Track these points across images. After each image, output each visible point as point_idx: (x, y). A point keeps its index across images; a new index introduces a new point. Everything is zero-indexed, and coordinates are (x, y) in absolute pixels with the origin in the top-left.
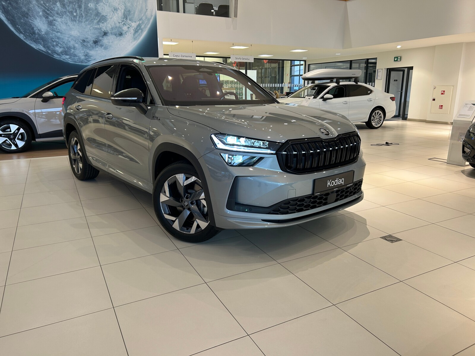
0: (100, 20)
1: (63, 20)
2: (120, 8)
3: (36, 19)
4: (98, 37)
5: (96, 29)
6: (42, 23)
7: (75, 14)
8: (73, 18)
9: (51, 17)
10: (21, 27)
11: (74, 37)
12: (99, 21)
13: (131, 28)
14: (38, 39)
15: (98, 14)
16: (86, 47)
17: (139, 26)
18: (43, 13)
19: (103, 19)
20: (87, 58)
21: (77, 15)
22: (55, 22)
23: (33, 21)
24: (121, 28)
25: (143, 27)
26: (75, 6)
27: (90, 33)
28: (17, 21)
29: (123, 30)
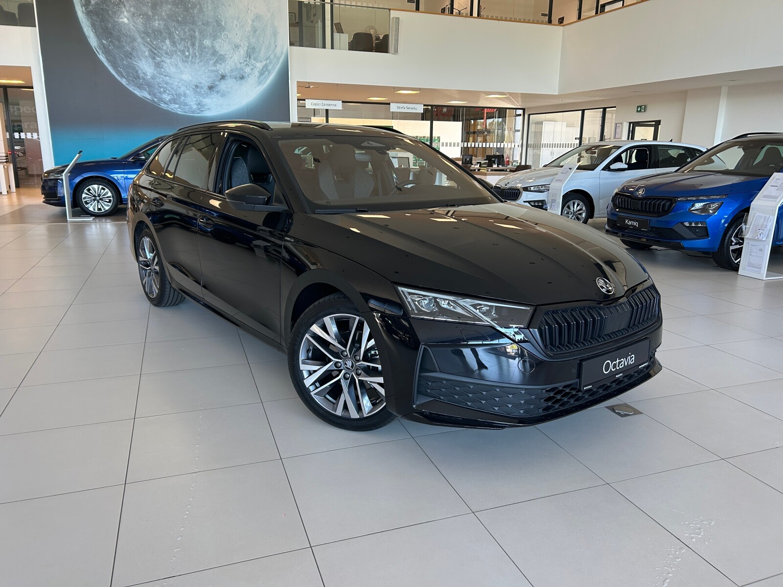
0: (217, 60)
1: (172, 61)
2: (242, 45)
3: (141, 60)
4: (214, 81)
5: (212, 71)
6: (147, 64)
7: (187, 54)
8: (184, 59)
9: (158, 57)
10: (123, 70)
11: (185, 81)
12: (216, 62)
13: (255, 69)
14: (142, 85)
15: (215, 53)
16: (199, 93)
17: (266, 66)
18: (149, 53)
19: (221, 59)
20: (200, 108)
21: (189, 54)
22: (163, 63)
23: (137, 62)
24: (242, 70)
25: (270, 67)
26: (187, 43)
27: (205, 77)
28: (119, 62)
29: (245, 73)
